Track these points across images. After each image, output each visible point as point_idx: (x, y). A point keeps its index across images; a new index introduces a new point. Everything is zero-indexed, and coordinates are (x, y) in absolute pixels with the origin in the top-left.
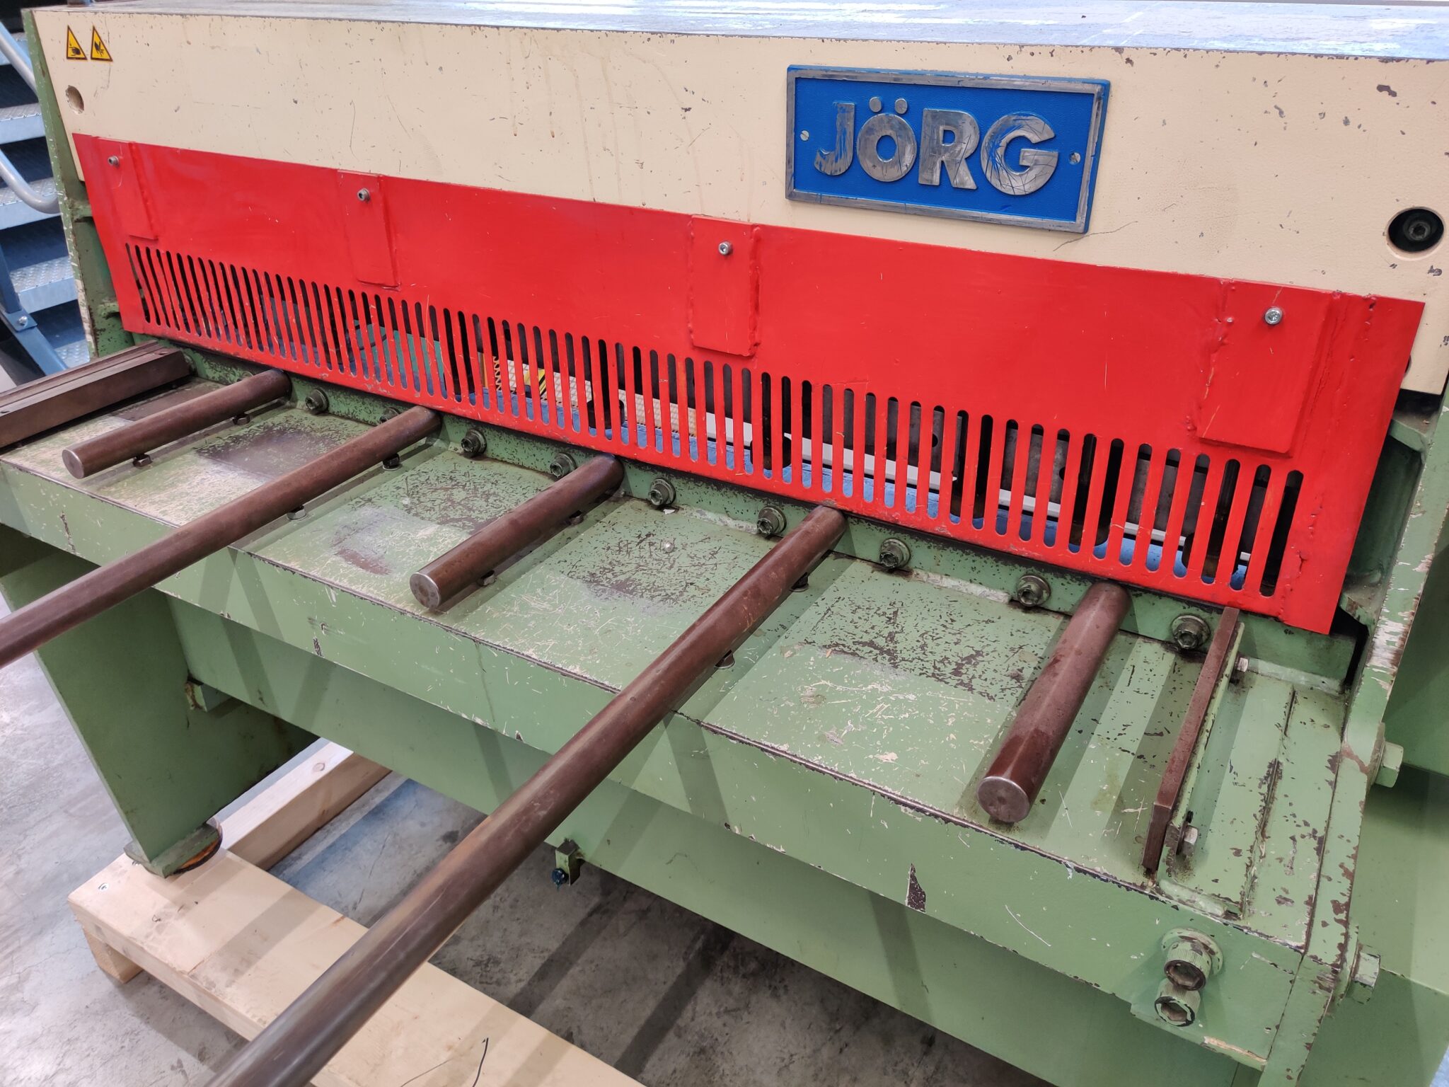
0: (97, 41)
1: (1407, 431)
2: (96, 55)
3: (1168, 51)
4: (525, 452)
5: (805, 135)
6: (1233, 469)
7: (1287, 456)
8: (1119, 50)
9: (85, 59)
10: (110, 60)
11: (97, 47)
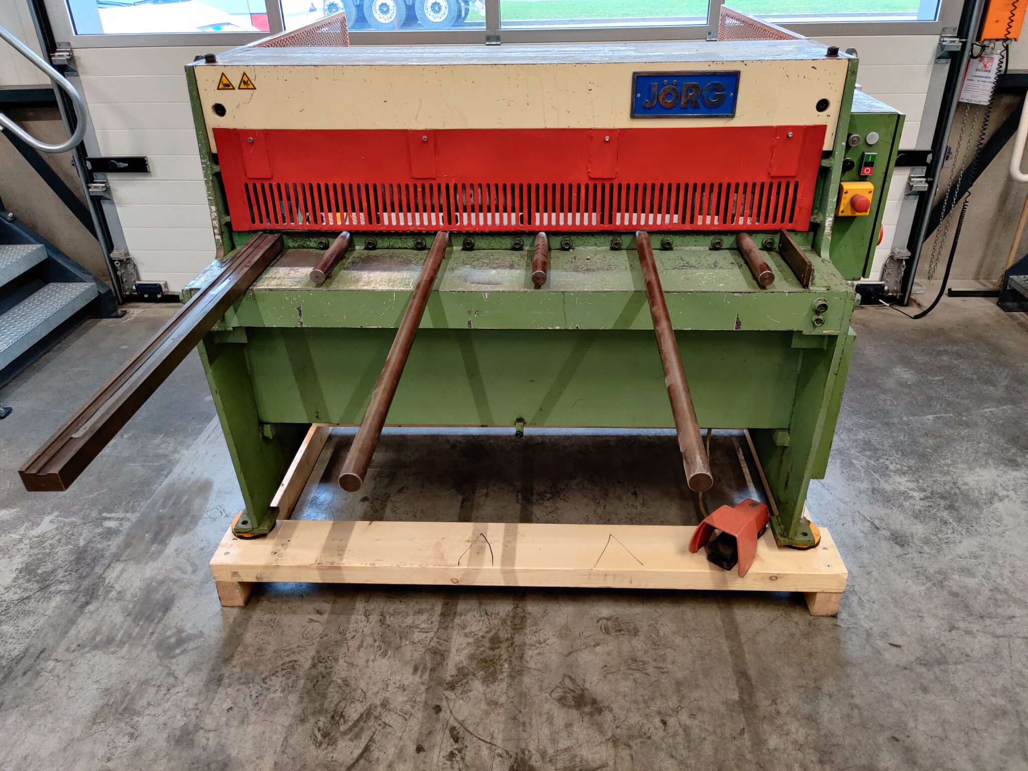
0: (245, 79)
1: (825, 163)
2: (242, 86)
3: (756, 61)
4: (495, 242)
5: (639, 95)
6: (779, 184)
7: (794, 177)
8: (743, 61)
9: (234, 89)
10: (255, 88)
11: (245, 83)
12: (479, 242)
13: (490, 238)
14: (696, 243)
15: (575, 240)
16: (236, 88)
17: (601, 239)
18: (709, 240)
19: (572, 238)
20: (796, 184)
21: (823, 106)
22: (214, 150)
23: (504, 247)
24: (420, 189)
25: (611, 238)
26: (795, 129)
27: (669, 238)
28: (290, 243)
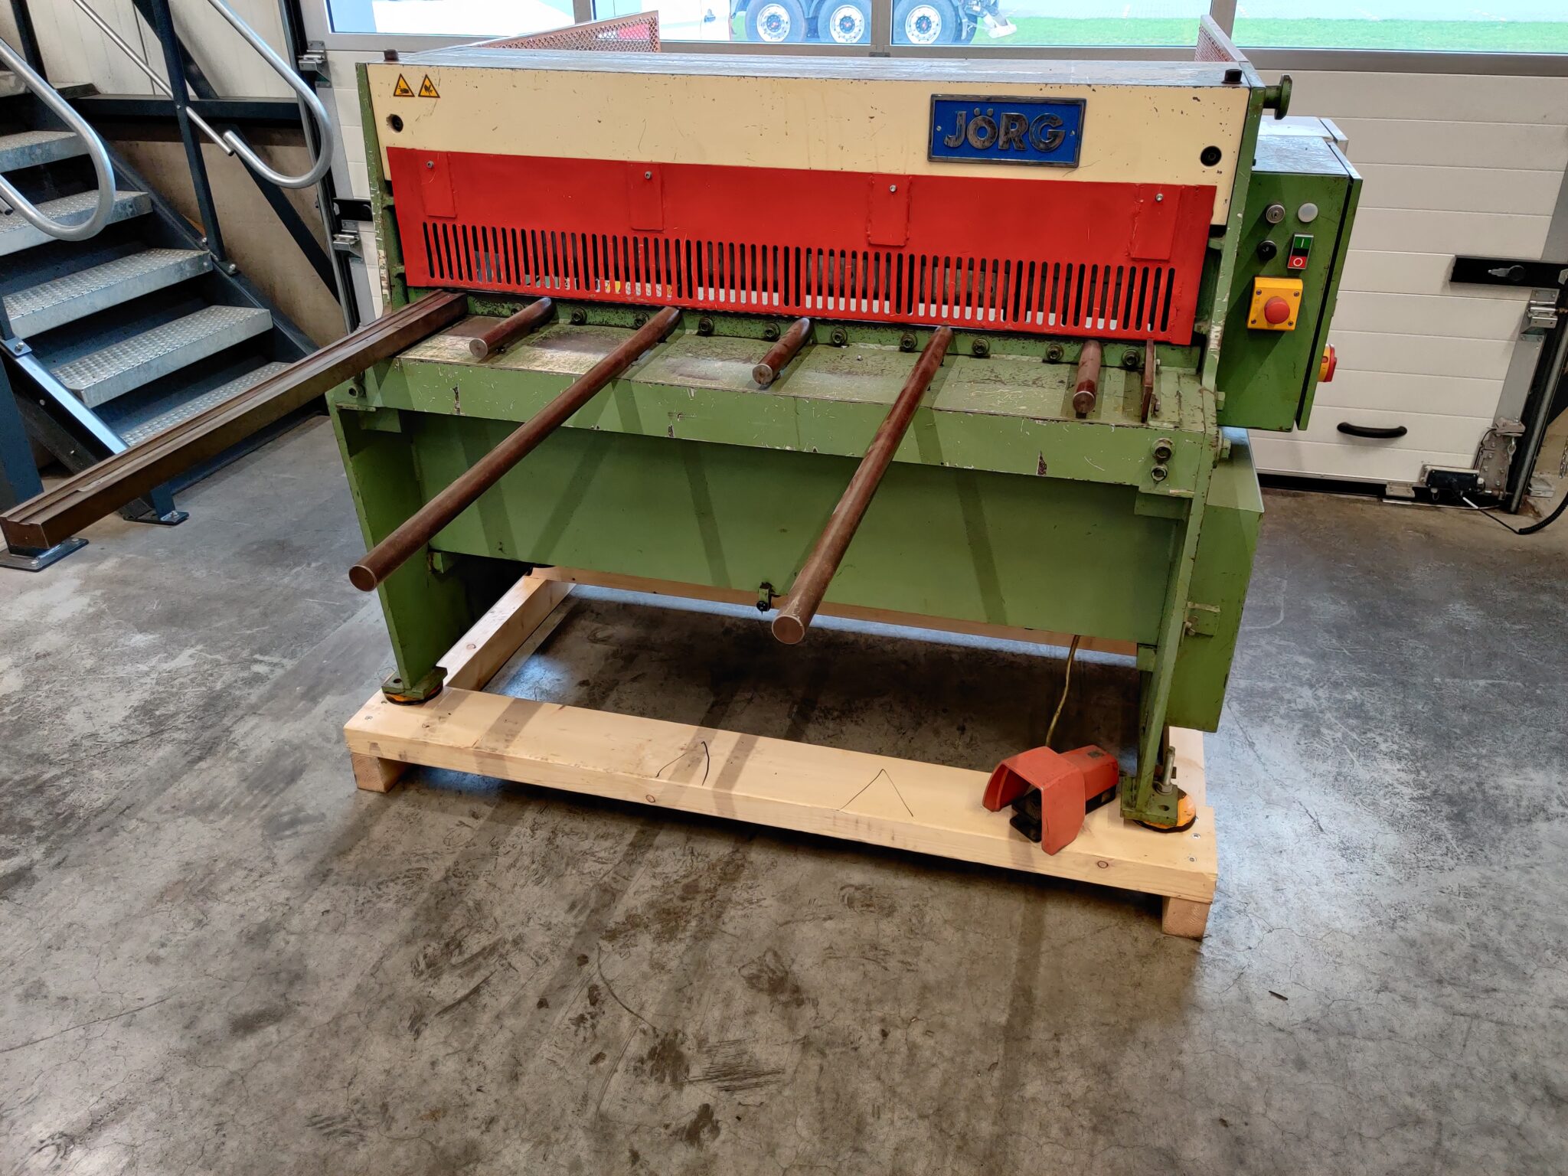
0: (427, 83)
1: (1214, 243)
2: (424, 93)
3: (1110, 85)
4: (742, 327)
5: (939, 128)
6: (1146, 271)
7: (1167, 261)
8: (1089, 85)
9: (413, 96)
10: (438, 97)
11: (427, 89)
12: (721, 326)
13: (735, 322)
14: (1024, 351)
15: (852, 333)
16: (416, 95)
17: (888, 334)
18: (1043, 348)
19: (847, 329)
20: (1172, 272)
21: (1212, 156)
22: (388, 176)
23: (754, 335)
24: (641, 245)
25: (901, 334)
26: (1167, 189)
27: (984, 341)
28: (477, 307)
